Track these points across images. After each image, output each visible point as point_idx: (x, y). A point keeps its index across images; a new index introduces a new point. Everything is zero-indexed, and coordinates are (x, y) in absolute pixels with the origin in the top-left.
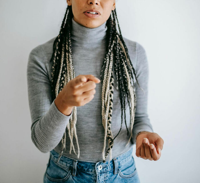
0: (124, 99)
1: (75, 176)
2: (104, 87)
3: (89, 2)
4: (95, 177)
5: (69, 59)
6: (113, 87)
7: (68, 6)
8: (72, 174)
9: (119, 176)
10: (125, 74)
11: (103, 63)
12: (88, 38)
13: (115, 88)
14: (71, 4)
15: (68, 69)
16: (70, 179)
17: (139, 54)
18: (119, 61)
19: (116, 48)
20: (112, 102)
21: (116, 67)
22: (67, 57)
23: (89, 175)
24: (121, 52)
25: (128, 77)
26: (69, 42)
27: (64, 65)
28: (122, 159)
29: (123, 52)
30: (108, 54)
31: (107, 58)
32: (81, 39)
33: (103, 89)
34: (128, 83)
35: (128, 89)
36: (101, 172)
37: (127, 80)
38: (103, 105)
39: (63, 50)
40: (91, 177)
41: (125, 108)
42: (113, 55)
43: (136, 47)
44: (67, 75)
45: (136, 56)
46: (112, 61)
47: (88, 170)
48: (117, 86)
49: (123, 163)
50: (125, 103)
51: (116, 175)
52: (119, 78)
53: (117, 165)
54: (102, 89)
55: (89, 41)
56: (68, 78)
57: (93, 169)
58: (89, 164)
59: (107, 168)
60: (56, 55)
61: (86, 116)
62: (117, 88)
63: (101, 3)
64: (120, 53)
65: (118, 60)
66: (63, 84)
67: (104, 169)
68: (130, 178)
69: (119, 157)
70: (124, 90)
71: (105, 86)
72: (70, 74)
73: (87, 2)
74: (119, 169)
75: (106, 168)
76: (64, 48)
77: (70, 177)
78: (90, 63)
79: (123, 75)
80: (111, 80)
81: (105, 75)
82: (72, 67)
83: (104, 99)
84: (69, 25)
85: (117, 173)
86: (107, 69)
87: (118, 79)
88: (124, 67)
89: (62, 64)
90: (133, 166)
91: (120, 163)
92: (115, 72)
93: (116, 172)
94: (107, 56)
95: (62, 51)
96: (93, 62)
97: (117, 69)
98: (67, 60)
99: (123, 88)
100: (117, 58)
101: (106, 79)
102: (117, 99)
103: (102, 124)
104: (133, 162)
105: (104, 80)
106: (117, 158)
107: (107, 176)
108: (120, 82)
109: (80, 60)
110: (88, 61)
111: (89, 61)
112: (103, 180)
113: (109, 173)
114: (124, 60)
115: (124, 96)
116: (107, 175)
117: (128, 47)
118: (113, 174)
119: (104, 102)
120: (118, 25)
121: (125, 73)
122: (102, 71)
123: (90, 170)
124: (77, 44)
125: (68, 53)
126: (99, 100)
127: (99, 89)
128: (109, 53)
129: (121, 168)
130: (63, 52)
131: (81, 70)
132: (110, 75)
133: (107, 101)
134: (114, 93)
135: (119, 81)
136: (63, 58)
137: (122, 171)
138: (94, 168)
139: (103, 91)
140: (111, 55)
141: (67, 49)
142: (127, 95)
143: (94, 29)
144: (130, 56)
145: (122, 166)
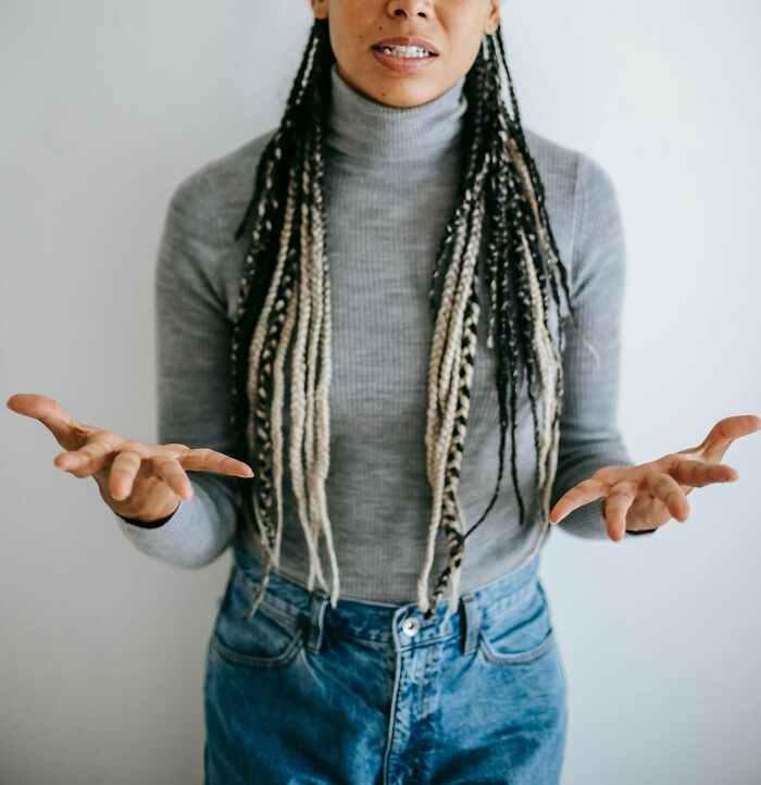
0: (513, 388)
1: (317, 653)
2: (441, 337)
3: (392, 9)
4: (389, 662)
5: (309, 227)
6: (473, 339)
7: (317, 20)
8: (305, 646)
9: (483, 661)
10: (524, 290)
11: (442, 245)
12: (391, 144)
13: (482, 343)
14: (327, 13)
15: (303, 269)
16: (298, 662)
17: (586, 206)
18: (505, 234)
19: (498, 181)
20: (468, 397)
21: (492, 258)
22: (305, 221)
23: (368, 650)
24: (516, 201)
25: (534, 302)
26: (313, 163)
27: (293, 252)
28: (496, 597)
29: (524, 199)
30: (463, 211)
31: (457, 222)
32: (365, 148)
33: (435, 346)
34: (533, 326)
35: (534, 348)
36: (413, 643)
37: (531, 314)
38: (433, 405)
39: (291, 192)
40: (377, 661)
41: (513, 419)
42: (483, 209)
43: (575, 177)
44: (299, 292)
45: (575, 213)
46: (479, 235)
47: (365, 635)
48: (488, 336)
49: (500, 612)
50: (518, 402)
51: (470, 657)
52: (500, 302)
53: (474, 621)
54: (431, 343)
55: (395, 156)
56: (302, 305)
57: (382, 631)
58: (371, 612)
59: (438, 631)
60: (262, 210)
61: (367, 440)
62: (490, 343)
63: (437, 10)
64: (514, 205)
65: (502, 230)
66: (280, 326)
67: (427, 634)
68: (527, 663)
69: (487, 589)
70: (516, 353)
71: (444, 334)
72: (310, 288)
73: (385, 7)
74: (484, 633)
75: (432, 631)
76: (295, 185)
77: (299, 657)
78: (394, 243)
79: (517, 291)
80: (468, 313)
81: (449, 291)
82: (319, 260)
83: (438, 386)
84: (316, 95)
85: (474, 651)
86: (455, 265)
87: (494, 307)
88: (525, 259)
89: (284, 249)
90: (543, 618)
91: (489, 611)
92: (487, 277)
93: (470, 644)
94: (458, 218)
95: (287, 195)
96: (405, 239)
97: (495, 269)
98: (304, 232)
99: (512, 344)
100: (500, 221)
101: (449, 306)
102: (488, 384)
103: (426, 476)
104: (539, 603)
105: (443, 310)
106: (478, 595)
107: (435, 661)
108: (504, 320)
109: (353, 233)
110: (385, 233)
111: (390, 234)
112: (420, 674)
113: (444, 649)
114: (528, 232)
115: (512, 373)
116: (435, 657)
117: (545, 178)
118: (458, 653)
119: (438, 395)
120: (511, 89)
121: (525, 287)
122: (436, 274)
123: (374, 633)
124: (348, 167)
125: (309, 206)
126: (418, 388)
127: (420, 343)
128: (467, 207)
129: (489, 631)
130: (290, 202)
131: (357, 270)
132: (467, 292)
133: (449, 392)
134: (477, 361)
135: (499, 314)
136: (288, 226)
137: (492, 641)
138: (386, 627)
139: (434, 354)
140: (476, 212)
141: (306, 189)
142: (525, 371)
143: (413, 112)
144: (550, 212)
145: (494, 622)
